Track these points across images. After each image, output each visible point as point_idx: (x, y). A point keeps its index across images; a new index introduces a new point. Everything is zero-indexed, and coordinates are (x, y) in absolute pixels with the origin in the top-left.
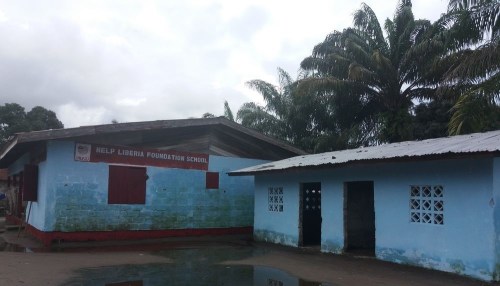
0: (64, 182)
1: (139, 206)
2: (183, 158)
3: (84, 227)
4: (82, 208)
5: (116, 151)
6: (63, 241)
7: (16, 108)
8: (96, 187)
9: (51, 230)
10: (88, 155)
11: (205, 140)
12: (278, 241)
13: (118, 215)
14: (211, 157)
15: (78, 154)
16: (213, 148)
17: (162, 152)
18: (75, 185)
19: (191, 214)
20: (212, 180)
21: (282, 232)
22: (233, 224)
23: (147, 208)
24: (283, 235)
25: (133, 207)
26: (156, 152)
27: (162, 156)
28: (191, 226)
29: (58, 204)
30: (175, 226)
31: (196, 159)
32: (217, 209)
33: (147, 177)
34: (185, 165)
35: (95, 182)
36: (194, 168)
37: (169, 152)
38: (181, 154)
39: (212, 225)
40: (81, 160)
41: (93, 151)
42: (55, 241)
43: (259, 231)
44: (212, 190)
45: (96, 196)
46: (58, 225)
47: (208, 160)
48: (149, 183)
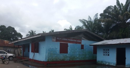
0: (50, 48)
1: (67, 54)
2: (76, 41)
3: (54, 60)
4: (54, 55)
5: (61, 39)
6: (49, 64)
7: (4, 26)
8: (57, 49)
9: (47, 61)
10: (55, 40)
11: (81, 36)
12: (107, 64)
13: (62, 57)
14: (82, 40)
15: (53, 40)
16: (83, 38)
17: (71, 39)
18: (52, 48)
19: (78, 57)
20: (82, 47)
21: (109, 61)
22: (87, 59)
23: (68, 54)
24: (109, 62)
25: (65, 54)
26: (70, 39)
27: (71, 40)
28: (78, 59)
29: (48, 54)
30: (74, 60)
31: (79, 41)
32: (83, 55)
33: (68, 46)
34: (76, 43)
35: (57, 47)
36: (78, 43)
37: (73, 39)
38: (76, 39)
39: (82, 59)
40: (54, 41)
41: (56, 39)
42: (47, 64)
43: (99, 61)
44: (82, 50)
45: (57, 51)
46: (48, 60)
47: (81, 41)
48: (69, 48)
